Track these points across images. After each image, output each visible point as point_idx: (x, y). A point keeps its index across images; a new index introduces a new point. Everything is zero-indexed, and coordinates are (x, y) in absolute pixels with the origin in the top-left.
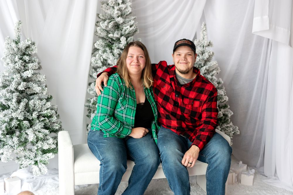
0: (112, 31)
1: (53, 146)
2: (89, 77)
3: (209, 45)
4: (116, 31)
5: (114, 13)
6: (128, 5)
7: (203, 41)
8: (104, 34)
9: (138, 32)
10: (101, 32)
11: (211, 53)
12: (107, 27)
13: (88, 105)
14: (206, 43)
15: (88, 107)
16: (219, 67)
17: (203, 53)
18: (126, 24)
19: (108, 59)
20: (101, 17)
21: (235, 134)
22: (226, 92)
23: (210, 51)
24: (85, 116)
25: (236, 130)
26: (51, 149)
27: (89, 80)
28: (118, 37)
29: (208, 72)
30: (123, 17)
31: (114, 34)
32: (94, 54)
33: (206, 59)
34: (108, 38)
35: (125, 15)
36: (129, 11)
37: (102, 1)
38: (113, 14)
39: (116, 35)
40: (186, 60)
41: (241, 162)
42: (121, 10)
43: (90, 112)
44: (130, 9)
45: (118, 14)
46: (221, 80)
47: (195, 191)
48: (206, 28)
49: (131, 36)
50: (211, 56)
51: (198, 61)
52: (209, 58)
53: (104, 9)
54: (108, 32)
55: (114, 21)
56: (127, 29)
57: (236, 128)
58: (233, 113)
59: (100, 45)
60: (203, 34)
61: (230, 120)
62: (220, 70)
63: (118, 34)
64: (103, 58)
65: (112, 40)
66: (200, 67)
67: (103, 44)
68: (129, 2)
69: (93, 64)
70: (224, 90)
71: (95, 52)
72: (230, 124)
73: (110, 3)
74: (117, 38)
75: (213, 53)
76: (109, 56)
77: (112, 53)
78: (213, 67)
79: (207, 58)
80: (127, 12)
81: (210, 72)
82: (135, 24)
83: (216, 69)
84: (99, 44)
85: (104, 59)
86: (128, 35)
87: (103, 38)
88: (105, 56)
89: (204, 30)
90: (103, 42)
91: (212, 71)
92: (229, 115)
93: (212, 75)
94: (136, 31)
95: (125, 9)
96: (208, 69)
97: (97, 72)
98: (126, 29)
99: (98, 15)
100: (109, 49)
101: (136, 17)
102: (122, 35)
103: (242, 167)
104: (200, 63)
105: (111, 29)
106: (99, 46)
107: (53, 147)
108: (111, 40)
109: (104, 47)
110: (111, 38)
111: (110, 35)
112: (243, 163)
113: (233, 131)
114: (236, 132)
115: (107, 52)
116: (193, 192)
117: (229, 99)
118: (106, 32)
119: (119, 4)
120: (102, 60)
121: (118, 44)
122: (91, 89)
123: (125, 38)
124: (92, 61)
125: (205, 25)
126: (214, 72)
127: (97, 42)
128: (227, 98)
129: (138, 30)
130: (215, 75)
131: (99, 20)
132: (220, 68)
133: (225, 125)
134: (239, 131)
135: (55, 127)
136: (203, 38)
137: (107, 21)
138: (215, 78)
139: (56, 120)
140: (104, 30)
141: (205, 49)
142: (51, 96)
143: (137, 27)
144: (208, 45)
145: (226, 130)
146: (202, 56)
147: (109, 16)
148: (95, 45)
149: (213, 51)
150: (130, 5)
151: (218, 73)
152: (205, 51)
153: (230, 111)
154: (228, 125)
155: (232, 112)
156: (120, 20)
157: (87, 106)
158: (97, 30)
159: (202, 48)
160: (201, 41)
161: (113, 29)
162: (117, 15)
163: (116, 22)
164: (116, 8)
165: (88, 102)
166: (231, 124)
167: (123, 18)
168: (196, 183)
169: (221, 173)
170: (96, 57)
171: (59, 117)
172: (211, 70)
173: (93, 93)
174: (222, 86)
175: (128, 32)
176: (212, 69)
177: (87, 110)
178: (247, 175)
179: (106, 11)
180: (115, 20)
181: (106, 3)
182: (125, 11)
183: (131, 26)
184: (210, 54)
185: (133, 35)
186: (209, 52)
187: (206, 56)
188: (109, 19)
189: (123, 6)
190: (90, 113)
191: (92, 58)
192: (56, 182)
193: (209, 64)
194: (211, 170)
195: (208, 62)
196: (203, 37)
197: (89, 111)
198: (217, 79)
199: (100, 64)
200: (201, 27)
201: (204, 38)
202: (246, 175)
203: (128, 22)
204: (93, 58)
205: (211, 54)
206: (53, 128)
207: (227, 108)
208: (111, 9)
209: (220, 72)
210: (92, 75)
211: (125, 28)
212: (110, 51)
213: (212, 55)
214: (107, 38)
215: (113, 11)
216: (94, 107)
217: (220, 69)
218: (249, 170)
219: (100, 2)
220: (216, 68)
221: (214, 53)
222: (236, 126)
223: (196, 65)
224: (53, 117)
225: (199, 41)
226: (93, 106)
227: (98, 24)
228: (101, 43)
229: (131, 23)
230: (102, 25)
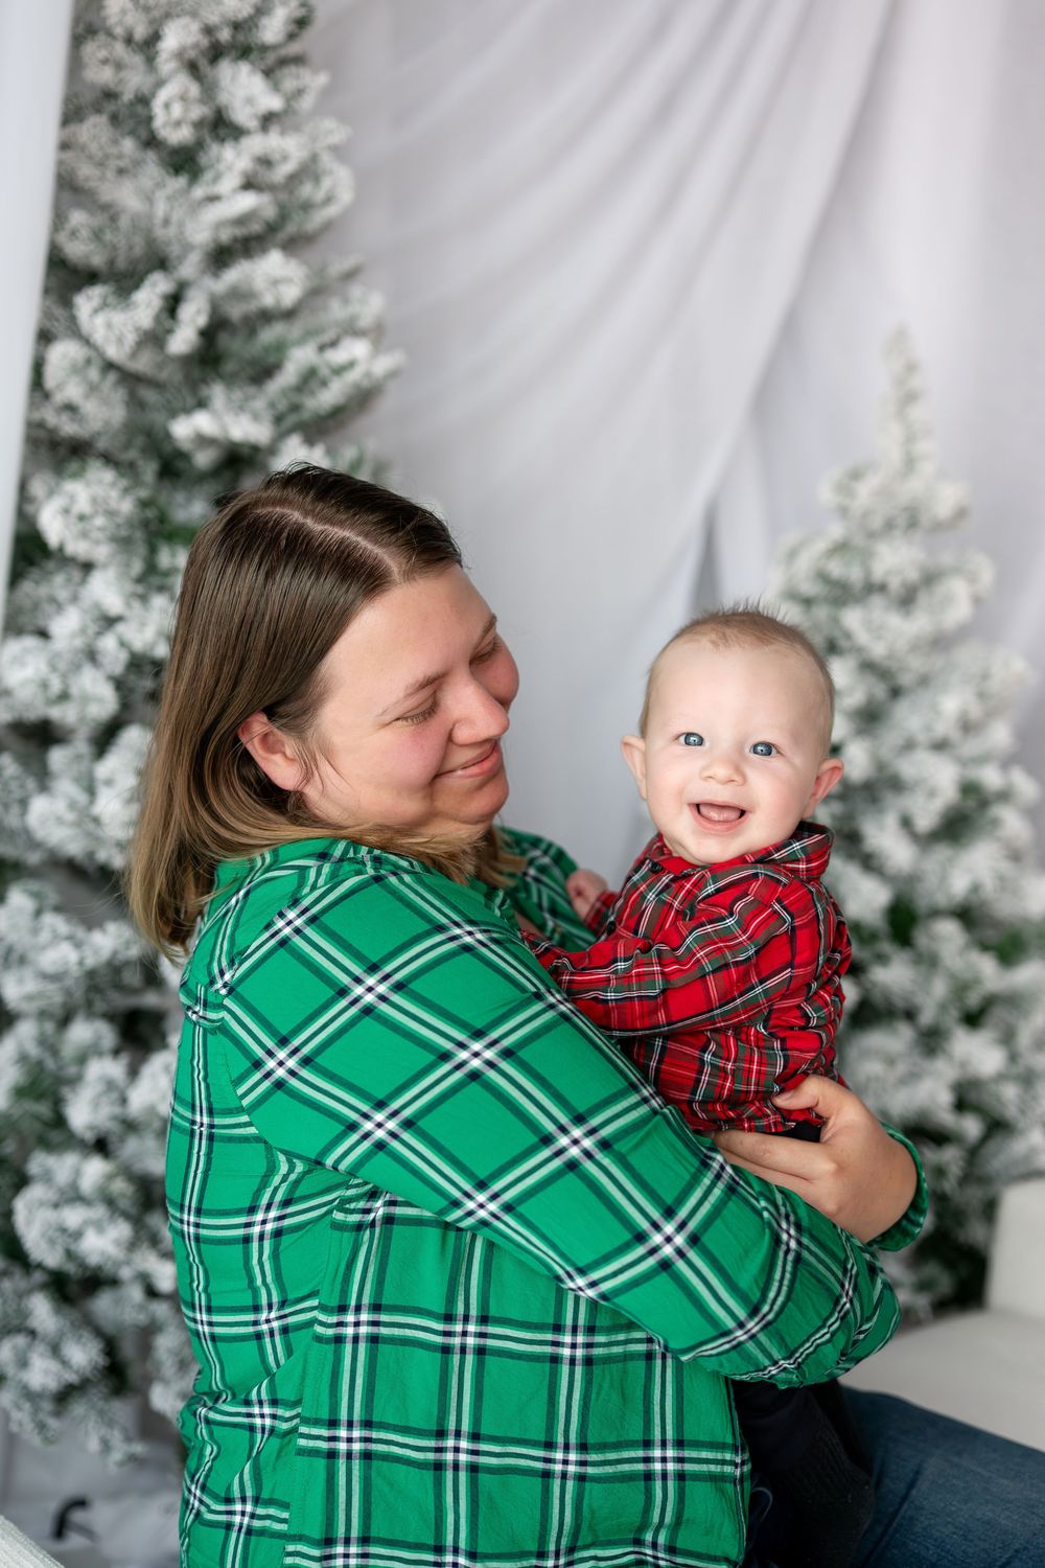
5: (173, 214)
6: (323, 144)
7: (908, 485)
8: (103, 414)
10: (90, 388)
12: (154, 338)
28: (259, 440)
36: (326, 200)
38: (168, 222)
39: (246, 425)
44: (346, 184)
45: (240, 218)
53: (85, 169)
56: (343, 366)
59: (98, 522)
60: (902, 421)
64: (121, 642)
67: (124, 508)
68: (319, 110)
73: (167, 106)
74: (241, 449)
80: (305, 209)
84: (92, 508)
85: (134, 656)
88: (148, 626)
89: (908, 398)
90: (122, 493)
95: (294, 175)
106: (84, 535)
109: (132, 540)
111: (197, 427)
119: (215, 131)
120: (119, 664)
124: (11, 674)
127: (70, 486)
136: (901, 459)
137: (159, 283)
140: (113, 377)
148: (46, 521)
150: (335, 139)
156: (280, 281)
158: (45, 365)
162: (223, 239)
164: (232, 160)
170: (46, 635)
179: (110, 189)
196: (904, 450)
201: (908, 457)
204: (16, 643)
211: (307, 359)
228: (112, 498)
229: (353, 309)
230: (100, 320)
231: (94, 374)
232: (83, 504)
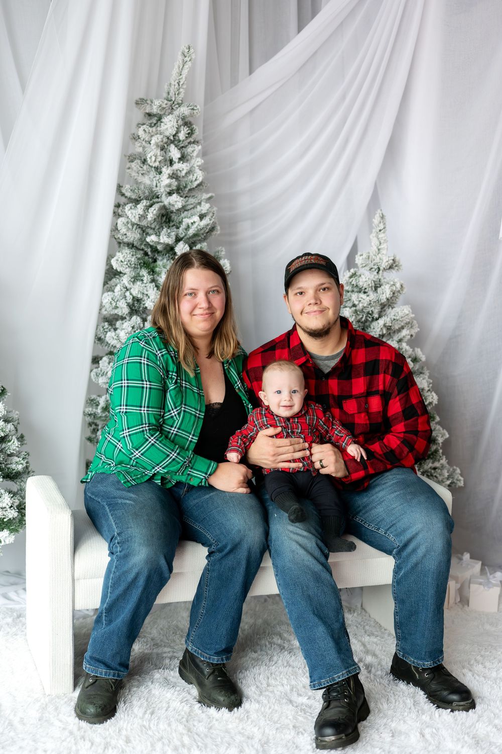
0: (154, 229)
1: (12, 514)
2: (95, 342)
3: (393, 265)
4: (165, 230)
5: (158, 185)
6: (195, 166)
7: (378, 257)
8: (133, 236)
9: (219, 232)
10: (128, 229)
11: (398, 285)
12: (143, 217)
13: (93, 412)
14: (385, 261)
15: (93, 416)
16: (415, 322)
17: (377, 286)
18: (190, 212)
19: (145, 298)
20: (128, 194)
21: (453, 485)
22: (431, 381)
23: (396, 280)
24: (84, 439)
25: (456, 477)
26: (5, 520)
27: (94, 349)
28: (170, 243)
29: (390, 331)
30: (182, 194)
31: (159, 236)
32: (107, 285)
33: (384, 300)
34: (143, 246)
35: (187, 189)
36: (196, 180)
37: (129, 154)
38: (156, 186)
39: (165, 238)
40: (318, 302)
41: (467, 556)
42: (177, 176)
43: (95, 431)
44: (201, 175)
45: (169, 185)
46: (419, 352)
47: (359, 624)
48: (384, 224)
49: (200, 241)
50: (396, 294)
51: (365, 305)
52: (391, 298)
53: (134, 174)
54: (144, 231)
55: (160, 204)
56: (193, 223)
57: (454, 470)
58: (449, 434)
59: (126, 263)
60: (378, 239)
61: (441, 451)
62: (418, 327)
63: (169, 236)
64: (131, 294)
65: (155, 250)
66: (370, 319)
67: (133, 260)
68: (197, 156)
69: (106, 310)
70: (427, 377)
71: (110, 280)
72: (442, 462)
73: (150, 158)
74: (168, 245)
75: (402, 286)
76: (147, 291)
77: (154, 284)
78: (402, 321)
79: (388, 299)
80: (191, 182)
81: (394, 332)
82: (210, 212)
83: (409, 324)
84: (123, 259)
85: (134, 297)
86: (194, 239)
87: (131, 245)
88: (136, 290)
89: (380, 231)
90: (133, 255)
91: (399, 330)
92: (440, 440)
93: (400, 341)
94: (212, 229)
95: (186, 173)
96: (390, 325)
97: (115, 329)
98: (190, 225)
99: (119, 187)
100: (149, 273)
101: (214, 195)
102: (178, 240)
103: (469, 567)
104: (370, 309)
105: (151, 224)
106: (122, 265)
107: (11, 516)
108: (151, 251)
109: (135, 268)
110: (151, 247)
111: (151, 239)
112: (471, 558)
113: (448, 479)
114: (455, 481)
115: (142, 280)
116: (355, 628)
117: (438, 399)
118: (139, 230)
119: (171, 162)
120: (130, 300)
121: (167, 260)
122: (101, 371)
123: (187, 245)
124: (105, 301)
125: (383, 217)
126: (405, 332)
127: (118, 254)
128: (435, 397)
129: (219, 228)
130: (406, 339)
131: (123, 200)
132: (418, 323)
133: (428, 465)
134: (462, 479)
135: (13, 466)
136: (377, 250)
137: (145, 203)
138: (408, 348)
139: (18, 447)
140: (135, 226)
141: (382, 276)
142: (4, 389)
143: (216, 221)
144: (391, 267)
145: (432, 475)
146: (375, 294)
147: (147, 191)
148: (114, 262)
149: (402, 282)
150: (199, 163)
151: (412, 336)
152: (382, 281)
153: (439, 430)
154: (437, 464)
155: (445, 431)
156: (176, 202)
157: (90, 415)
158: (117, 224)
159: (375, 273)
160: (374, 257)
161: (155, 223)
162: (168, 190)
163: (164, 207)
164: (166, 171)
165: (92, 405)
166: (444, 461)
167: (181, 196)
168: (362, 606)
169: (430, 580)
170: (113, 291)
171: (24, 440)
172: (397, 327)
173: (106, 381)
174: (422, 368)
175: (194, 232)
176: (400, 326)
177: (87, 425)
178: (484, 585)
179: (139, 178)
180: (161, 202)
181: (141, 160)
182: (186, 179)
183: (202, 217)
184: (394, 289)
185: (205, 239)
186: (392, 283)
187: (385, 293)
188: (147, 198)
189: (183, 167)
190: (96, 433)
191: (104, 296)
192: (12, 605)
193: (391, 314)
194: (404, 573)
195: (389, 308)
196: (377, 247)
197: (93, 426)
198: (411, 350)
199: (124, 310)
200: (373, 222)
201: (379, 250)
202: (482, 587)
203: (192, 206)
204: (106, 294)
205: (396, 287)
206: (8, 469)
207: (434, 422)
208: (152, 173)
209: (418, 334)
210: (103, 337)
211: (186, 221)
212: (150, 277)
213: (399, 291)
214: (141, 244)
215: (157, 179)
216: (106, 416)
217: (417, 325)
218: (488, 574)
219: (125, 156)
220: (409, 322)
221: (404, 286)
222: (455, 467)
223: (361, 316)
224: (9, 441)
225: (369, 258)
226: (104, 415)
227: (120, 211)
228: (129, 257)
229: (202, 208)
230: (130, 212)
231: (130, 227)
232: (121, 258)
